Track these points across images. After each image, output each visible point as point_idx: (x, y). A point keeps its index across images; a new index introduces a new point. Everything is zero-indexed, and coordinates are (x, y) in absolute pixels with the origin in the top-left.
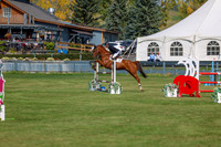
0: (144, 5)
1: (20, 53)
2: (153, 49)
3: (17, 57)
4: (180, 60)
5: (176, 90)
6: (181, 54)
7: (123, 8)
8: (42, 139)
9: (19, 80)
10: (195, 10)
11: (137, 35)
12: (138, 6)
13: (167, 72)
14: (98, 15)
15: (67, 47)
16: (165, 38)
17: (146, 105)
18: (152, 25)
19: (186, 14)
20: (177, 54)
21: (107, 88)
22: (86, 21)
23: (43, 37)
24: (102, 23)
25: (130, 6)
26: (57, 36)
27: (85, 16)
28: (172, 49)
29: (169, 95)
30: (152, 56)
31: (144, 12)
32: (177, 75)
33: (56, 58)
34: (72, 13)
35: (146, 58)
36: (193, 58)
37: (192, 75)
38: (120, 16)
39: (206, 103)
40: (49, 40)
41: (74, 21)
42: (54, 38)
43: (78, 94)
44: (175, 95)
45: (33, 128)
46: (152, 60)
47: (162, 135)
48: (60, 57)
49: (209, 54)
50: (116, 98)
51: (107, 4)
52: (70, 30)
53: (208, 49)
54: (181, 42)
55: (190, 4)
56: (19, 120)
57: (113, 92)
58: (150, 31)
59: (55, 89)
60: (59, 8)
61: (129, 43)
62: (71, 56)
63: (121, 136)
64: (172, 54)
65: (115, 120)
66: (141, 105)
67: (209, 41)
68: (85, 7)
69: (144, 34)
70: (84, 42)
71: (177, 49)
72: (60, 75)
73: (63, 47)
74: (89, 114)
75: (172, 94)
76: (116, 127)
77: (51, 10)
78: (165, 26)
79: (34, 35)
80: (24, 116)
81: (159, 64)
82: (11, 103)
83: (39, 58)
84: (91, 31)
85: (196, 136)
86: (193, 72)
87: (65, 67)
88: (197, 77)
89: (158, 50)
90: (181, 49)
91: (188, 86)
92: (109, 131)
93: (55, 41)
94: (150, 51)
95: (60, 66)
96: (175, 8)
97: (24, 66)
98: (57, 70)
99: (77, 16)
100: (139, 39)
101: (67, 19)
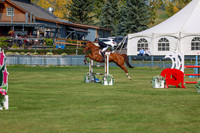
0: (134, 4)
1: (22, 48)
2: (143, 44)
3: (19, 51)
4: (167, 54)
5: (163, 82)
6: (168, 49)
7: (115, 7)
8: (42, 126)
9: (21, 73)
10: (180, 9)
11: (128, 32)
12: (128, 5)
13: (155, 66)
14: (92, 14)
15: (65, 43)
16: (153, 34)
17: (136, 95)
18: (141, 23)
19: (172, 12)
20: (164, 49)
21: (100, 80)
22: (81, 19)
23: (42, 34)
24: (96, 21)
25: (121, 6)
26: (55, 33)
27: (80, 14)
28: (159, 45)
29: (157, 86)
30: (142, 51)
31: (134, 11)
32: (164, 68)
33: (54, 52)
34: (68, 12)
35: (136, 53)
36: (179, 53)
37: (178, 68)
38: (112, 15)
39: (191, 93)
40: (48, 37)
41: (70, 19)
42: (52, 35)
43: (74, 85)
44: (163, 86)
45: (34, 116)
46: (141, 55)
47: (150, 122)
48: (58, 52)
49: (193, 49)
50: (108, 89)
51: (101, 4)
52: (67, 27)
53: (193, 44)
54: (168, 38)
55: (176, 4)
56: (21, 109)
57: (106, 83)
58: (140, 28)
59: (53, 81)
60: (57, 7)
61: (121, 39)
62: (68, 51)
63: (114, 123)
64: (159, 49)
65: (108, 109)
66: (132, 95)
67: (193, 37)
68: (81, 7)
69: (134, 31)
70: (80, 39)
71: (164, 44)
72: (58, 68)
73: (60, 43)
74: (85, 103)
75: (160, 85)
76: (109, 115)
77: (50, 9)
78: (153, 24)
79: (34, 32)
80: (26, 105)
81: (147, 58)
82: (14, 93)
83: (39, 52)
84: (86, 29)
85: (181, 123)
86: (179, 65)
87: (63, 61)
88: (182, 70)
89: (147, 45)
90: (168, 45)
91: (174, 78)
92: (102, 119)
93: (53, 38)
94: (140, 47)
95: (59, 61)
96: (162, 7)
97: (26, 60)
98: (55, 63)
99: (74, 15)
100: (130, 36)
101: (65, 18)
